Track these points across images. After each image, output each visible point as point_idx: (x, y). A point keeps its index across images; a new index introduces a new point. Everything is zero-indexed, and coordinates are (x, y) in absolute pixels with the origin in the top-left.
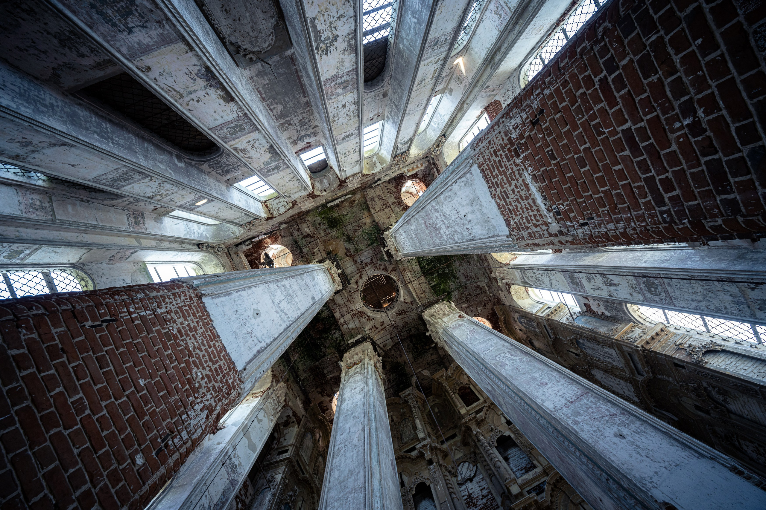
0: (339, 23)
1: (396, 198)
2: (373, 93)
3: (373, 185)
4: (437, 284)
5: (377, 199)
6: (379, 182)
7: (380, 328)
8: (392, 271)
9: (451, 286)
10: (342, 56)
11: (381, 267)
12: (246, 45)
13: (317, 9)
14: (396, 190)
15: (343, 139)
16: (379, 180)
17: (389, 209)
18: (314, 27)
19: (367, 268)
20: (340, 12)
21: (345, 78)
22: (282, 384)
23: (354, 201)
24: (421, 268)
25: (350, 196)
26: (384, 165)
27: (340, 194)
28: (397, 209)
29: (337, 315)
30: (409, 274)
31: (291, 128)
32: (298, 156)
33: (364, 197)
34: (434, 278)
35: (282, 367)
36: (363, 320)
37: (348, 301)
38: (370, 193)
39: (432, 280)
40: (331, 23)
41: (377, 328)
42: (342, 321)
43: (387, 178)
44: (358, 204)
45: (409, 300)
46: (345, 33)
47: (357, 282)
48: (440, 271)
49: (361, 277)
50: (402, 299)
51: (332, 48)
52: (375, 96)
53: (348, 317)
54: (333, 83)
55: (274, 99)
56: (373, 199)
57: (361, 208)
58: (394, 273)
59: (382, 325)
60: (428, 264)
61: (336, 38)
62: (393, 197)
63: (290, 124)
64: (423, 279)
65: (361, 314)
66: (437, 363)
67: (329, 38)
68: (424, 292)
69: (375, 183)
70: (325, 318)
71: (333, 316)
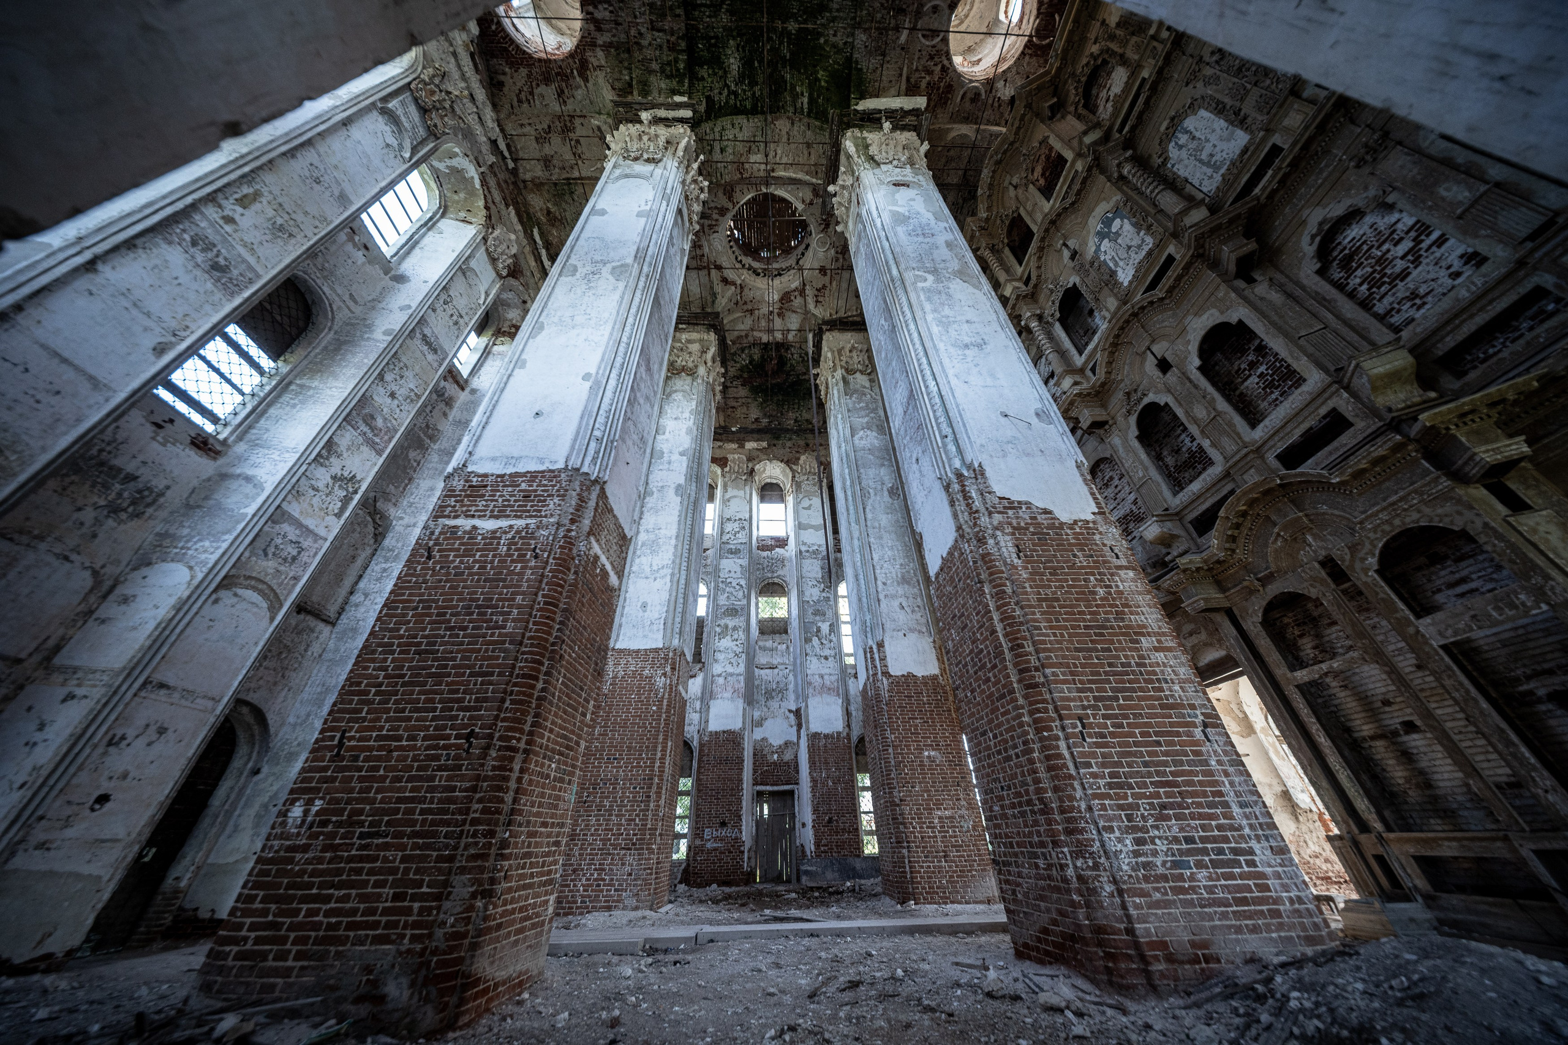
0: (321, 485)
1: (547, 80)
2: (326, 289)
3: (511, 165)
4: (811, 88)
5: (547, 150)
6: (502, 146)
7: (827, 278)
8: (730, 198)
9: (839, 40)
10: (345, 455)
11: (715, 216)
12: (370, 528)
13: (328, 518)
14: (524, 71)
15: (435, 351)
16: (494, 143)
17: (577, 122)
18: (342, 510)
19: (706, 250)
20: (313, 493)
21: (364, 428)
22: (803, 458)
23: (549, 212)
24: (753, 111)
25: (536, 231)
26: (457, 150)
27: (533, 263)
28: (579, 94)
29: (765, 338)
30: (753, 158)
31: (432, 421)
32: (466, 381)
33: (538, 185)
34: (793, 87)
35: (789, 444)
36: (798, 302)
37: (751, 312)
38: (532, 171)
39: (796, 96)
40: (327, 495)
41: (824, 287)
42: (779, 336)
43: (489, 114)
44: (555, 204)
45: (808, 195)
46: (322, 470)
47: (725, 281)
48: (786, 52)
49: (719, 268)
50: (800, 207)
51: (346, 474)
52: (325, 278)
53: (778, 323)
54: (377, 440)
55: (405, 468)
56: (547, 162)
57: (567, 197)
58: (737, 195)
59: (825, 274)
60: (753, 83)
61: (334, 478)
62: (542, 89)
63: (427, 426)
64: (782, 125)
65: (786, 298)
66: (965, 200)
67: (340, 487)
68: (809, 145)
69: (504, 158)
70: (762, 357)
71: (767, 345)
